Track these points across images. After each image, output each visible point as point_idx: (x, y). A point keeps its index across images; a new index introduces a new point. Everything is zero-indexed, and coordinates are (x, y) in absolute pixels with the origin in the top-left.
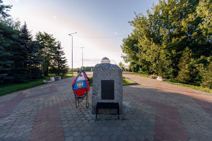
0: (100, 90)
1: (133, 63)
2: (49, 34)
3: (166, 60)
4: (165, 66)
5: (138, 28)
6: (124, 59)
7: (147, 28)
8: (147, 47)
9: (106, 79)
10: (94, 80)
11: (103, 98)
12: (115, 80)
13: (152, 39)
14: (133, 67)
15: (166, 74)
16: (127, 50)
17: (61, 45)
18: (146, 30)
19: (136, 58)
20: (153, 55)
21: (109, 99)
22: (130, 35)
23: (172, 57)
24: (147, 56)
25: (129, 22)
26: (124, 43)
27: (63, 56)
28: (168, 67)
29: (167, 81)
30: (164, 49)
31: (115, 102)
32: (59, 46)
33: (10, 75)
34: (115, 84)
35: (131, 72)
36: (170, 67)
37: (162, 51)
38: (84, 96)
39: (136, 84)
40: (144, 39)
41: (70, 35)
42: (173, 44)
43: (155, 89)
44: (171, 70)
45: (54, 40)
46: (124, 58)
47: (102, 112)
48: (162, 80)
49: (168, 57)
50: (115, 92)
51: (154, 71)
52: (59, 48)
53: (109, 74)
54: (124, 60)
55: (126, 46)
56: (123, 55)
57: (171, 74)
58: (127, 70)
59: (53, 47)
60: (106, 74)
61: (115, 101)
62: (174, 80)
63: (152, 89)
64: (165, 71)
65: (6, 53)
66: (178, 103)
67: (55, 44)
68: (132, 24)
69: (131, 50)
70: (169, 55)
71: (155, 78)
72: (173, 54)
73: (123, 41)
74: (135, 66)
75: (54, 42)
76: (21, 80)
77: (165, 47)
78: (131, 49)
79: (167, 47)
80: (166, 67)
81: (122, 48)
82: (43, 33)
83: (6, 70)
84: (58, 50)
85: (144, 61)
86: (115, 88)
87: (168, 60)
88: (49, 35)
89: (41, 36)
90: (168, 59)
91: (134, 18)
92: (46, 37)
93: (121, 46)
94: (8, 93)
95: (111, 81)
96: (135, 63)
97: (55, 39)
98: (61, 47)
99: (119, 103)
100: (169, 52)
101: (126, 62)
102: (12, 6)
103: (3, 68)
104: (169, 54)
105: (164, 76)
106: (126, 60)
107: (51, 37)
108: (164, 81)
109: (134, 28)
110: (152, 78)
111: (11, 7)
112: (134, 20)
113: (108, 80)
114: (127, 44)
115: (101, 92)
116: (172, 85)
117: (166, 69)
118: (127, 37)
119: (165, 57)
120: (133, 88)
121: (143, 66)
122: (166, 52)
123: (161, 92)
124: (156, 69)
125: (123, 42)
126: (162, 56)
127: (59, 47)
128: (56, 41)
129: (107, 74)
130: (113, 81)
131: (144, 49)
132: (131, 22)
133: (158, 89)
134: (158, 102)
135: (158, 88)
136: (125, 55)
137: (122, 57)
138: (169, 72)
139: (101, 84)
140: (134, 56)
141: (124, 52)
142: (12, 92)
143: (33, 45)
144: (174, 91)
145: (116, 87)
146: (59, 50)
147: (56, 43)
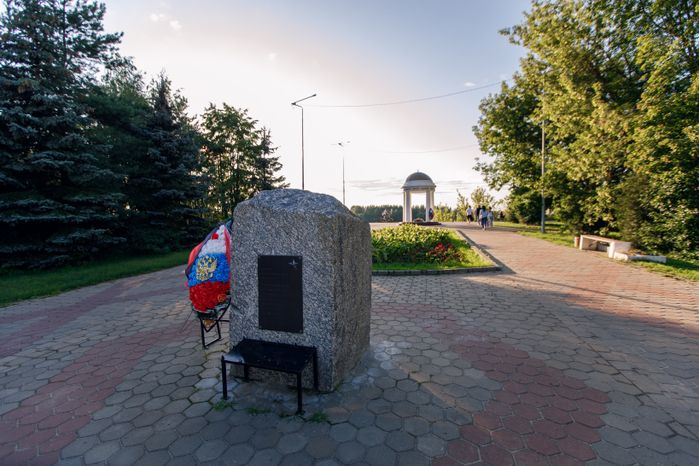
0: (255, 292)
1: (519, 191)
2: (237, 109)
3: (653, 170)
4: (653, 197)
5: (539, 47)
6: (484, 177)
7: (581, 44)
8: (576, 123)
9: (273, 254)
10: (233, 253)
11: (265, 324)
12: (306, 258)
13: (596, 86)
14: (519, 203)
15: (655, 234)
16: (494, 140)
17: (271, 139)
18: (573, 56)
19: (529, 170)
20: (598, 152)
21: (286, 331)
22: (512, 84)
23: (685, 154)
24: (573, 161)
25: (505, 32)
26: (484, 118)
27: (276, 175)
28: (664, 201)
29: (648, 261)
30: (649, 124)
31: (305, 345)
32: (265, 142)
33: (118, 232)
34: (307, 272)
35: (516, 225)
36: (674, 203)
37: (641, 135)
38: (218, 308)
39: (498, 270)
40: (565, 91)
41: (294, 104)
42: (690, 99)
43: (567, 296)
44: (681, 214)
45: (250, 126)
46: (486, 171)
47: (263, 377)
48: (626, 257)
49: (664, 159)
50: (307, 302)
51: (600, 219)
52: (267, 151)
53: (283, 234)
54: (486, 180)
55: (492, 125)
56: (481, 161)
57: (680, 233)
58: (502, 217)
59: (249, 148)
60: (273, 231)
61: (305, 340)
62: (692, 258)
63: (554, 294)
64: (650, 220)
65: (101, 171)
66: (634, 370)
67: (256, 137)
68: (517, 38)
69: (509, 140)
70: (670, 149)
71: (600, 248)
72: (690, 144)
73: (481, 107)
74: (526, 201)
75: (252, 130)
76: (148, 246)
77: (652, 113)
78: (511, 136)
79: (660, 115)
80: (655, 203)
81: (477, 135)
82: (220, 107)
83: (104, 217)
84: (262, 156)
85: (560, 181)
86: (307, 289)
87: (665, 170)
88: (237, 113)
89: (216, 115)
90: (668, 167)
91: (525, 13)
92: (229, 120)
93: (475, 128)
94: (90, 284)
95: (289, 258)
96: (526, 190)
97: (253, 122)
98: (270, 147)
99: (321, 349)
100: (670, 137)
101: (493, 186)
102: (122, 35)
103: (97, 212)
104: (670, 145)
105: (645, 240)
106: (495, 181)
107: (244, 117)
108: (636, 260)
109: (524, 52)
110: (587, 247)
111: (121, 39)
112: (522, 21)
113: (282, 257)
114: (497, 118)
115: (257, 299)
116: (667, 280)
117: (657, 211)
118: (498, 91)
119: (651, 159)
120: (473, 286)
121: (556, 199)
122: (657, 137)
123: (581, 311)
124: (613, 211)
125: (480, 113)
126: (637, 157)
127: (265, 147)
128: (257, 127)
129: (278, 233)
130: (299, 260)
131: (563, 133)
132: (512, 31)
133: (577, 297)
134: (533, 355)
135: (586, 293)
136: (489, 160)
137: (477, 169)
138: (669, 225)
139: (256, 272)
140: (522, 162)
141: (484, 149)
142: (100, 281)
143: (183, 144)
144: (654, 312)
145: (311, 284)
146: (267, 156)
147: (259, 135)
